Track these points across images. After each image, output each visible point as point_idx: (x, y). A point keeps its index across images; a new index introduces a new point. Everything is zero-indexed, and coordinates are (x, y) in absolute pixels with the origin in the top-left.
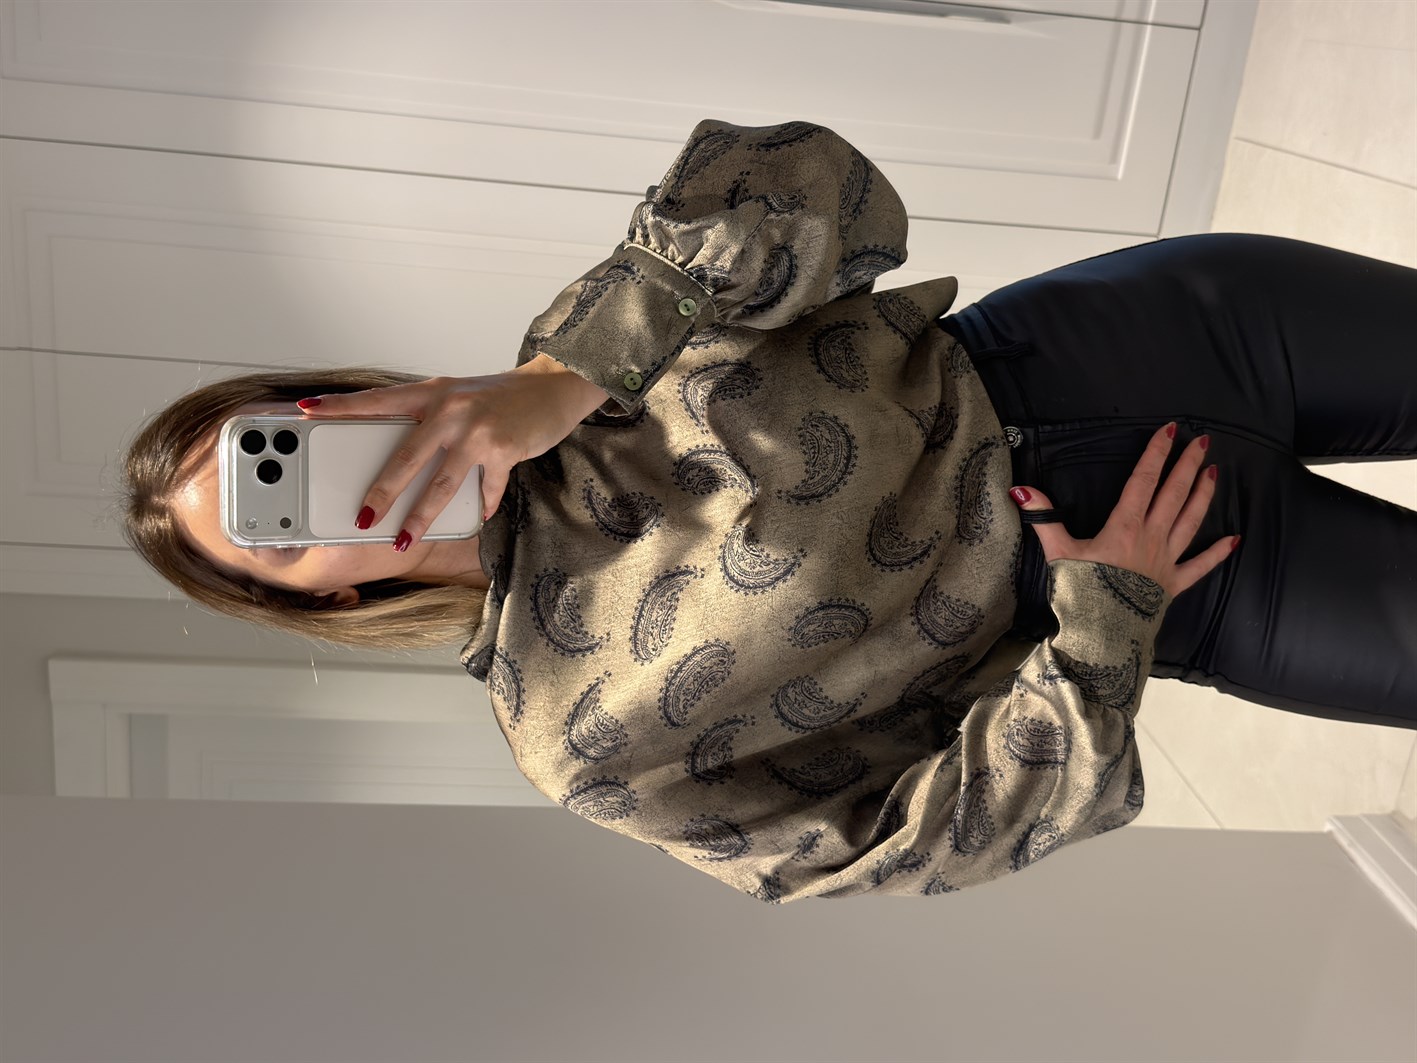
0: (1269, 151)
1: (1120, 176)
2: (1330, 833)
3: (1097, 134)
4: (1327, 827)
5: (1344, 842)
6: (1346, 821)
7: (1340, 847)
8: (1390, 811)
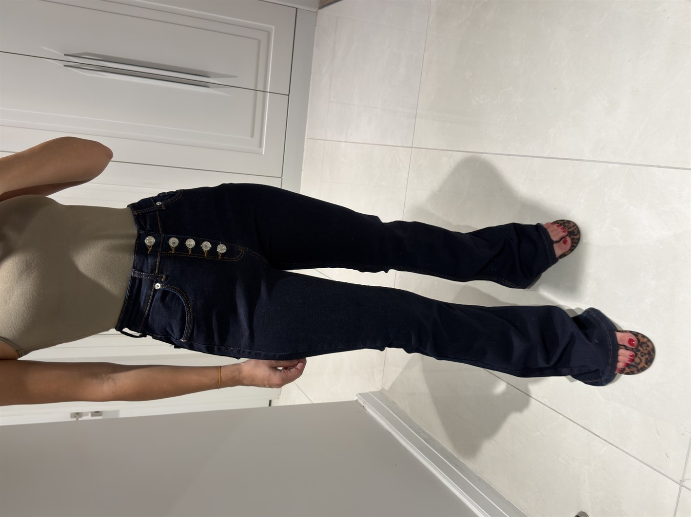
0: (319, 141)
1: (264, 153)
3: (252, 136)
4: (356, 398)
5: (361, 402)
6: (362, 395)
7: (361, 405)
8: (380, 389)
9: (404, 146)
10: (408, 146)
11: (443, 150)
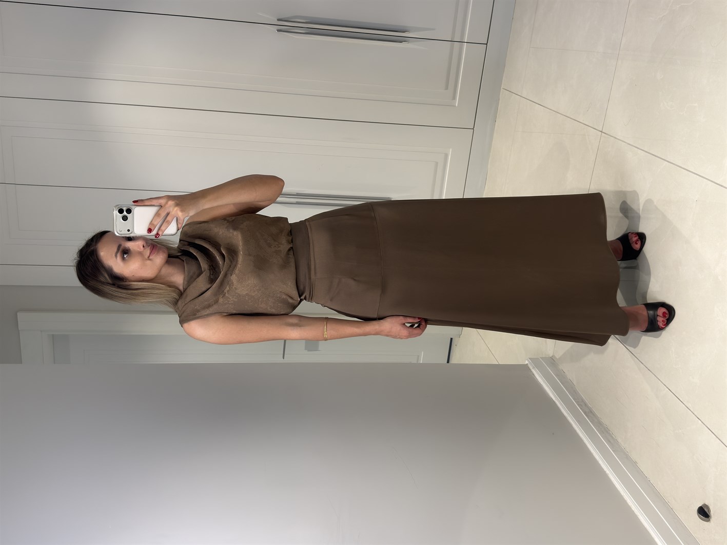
0: (515, 95)
1: (457, 105)
2: (527, 364)
3: (446, 87)
4: (527, 362)
6: (534, 361)
7: (530, 370)
8: (551, 356)
9: (594, 127)
10: (598, 129)
11: (630, 144)
